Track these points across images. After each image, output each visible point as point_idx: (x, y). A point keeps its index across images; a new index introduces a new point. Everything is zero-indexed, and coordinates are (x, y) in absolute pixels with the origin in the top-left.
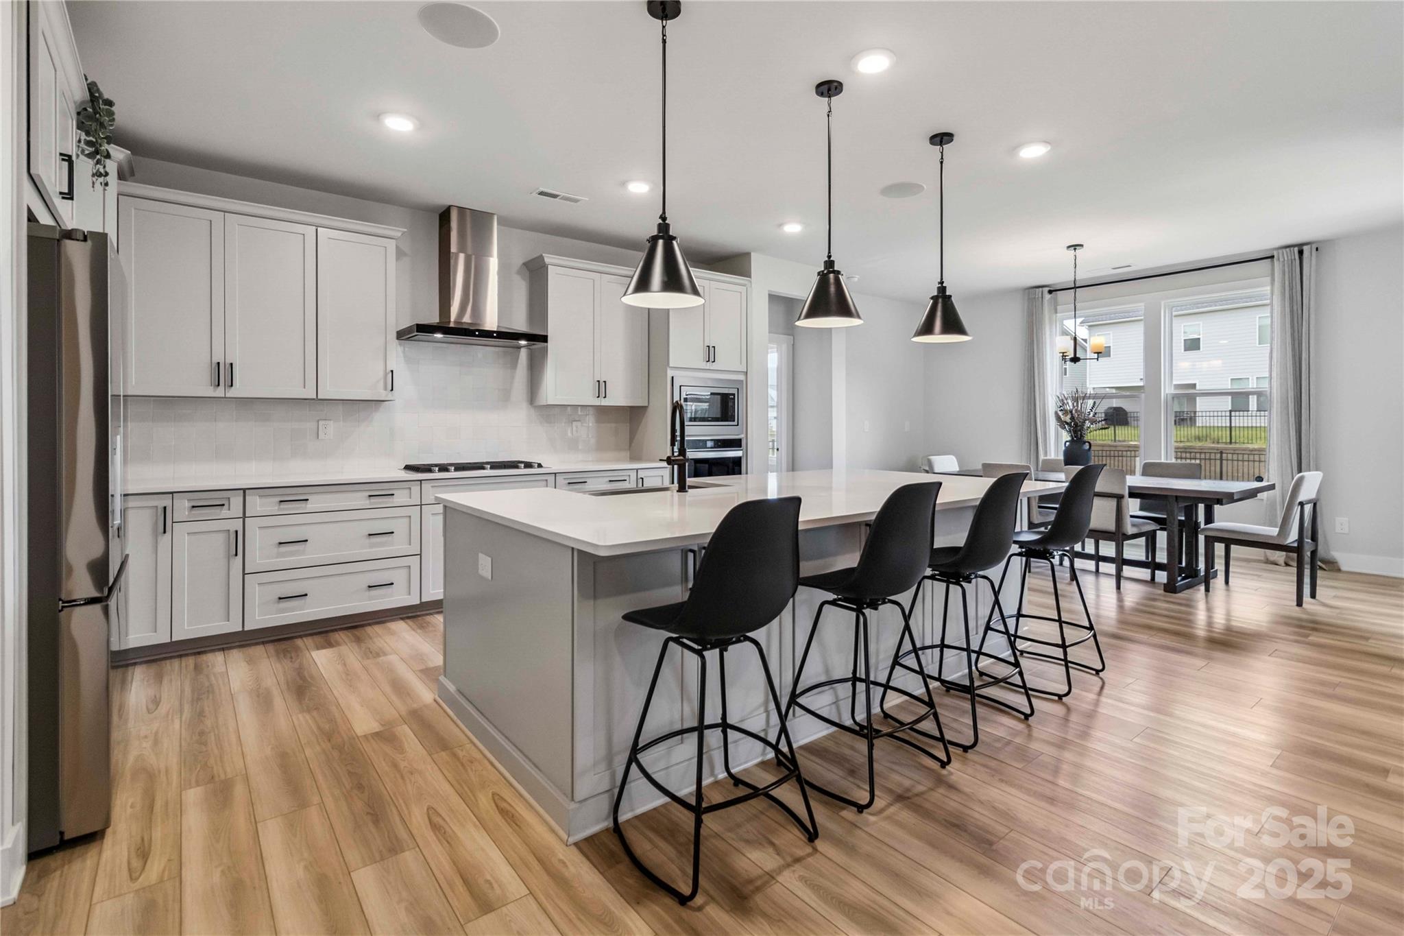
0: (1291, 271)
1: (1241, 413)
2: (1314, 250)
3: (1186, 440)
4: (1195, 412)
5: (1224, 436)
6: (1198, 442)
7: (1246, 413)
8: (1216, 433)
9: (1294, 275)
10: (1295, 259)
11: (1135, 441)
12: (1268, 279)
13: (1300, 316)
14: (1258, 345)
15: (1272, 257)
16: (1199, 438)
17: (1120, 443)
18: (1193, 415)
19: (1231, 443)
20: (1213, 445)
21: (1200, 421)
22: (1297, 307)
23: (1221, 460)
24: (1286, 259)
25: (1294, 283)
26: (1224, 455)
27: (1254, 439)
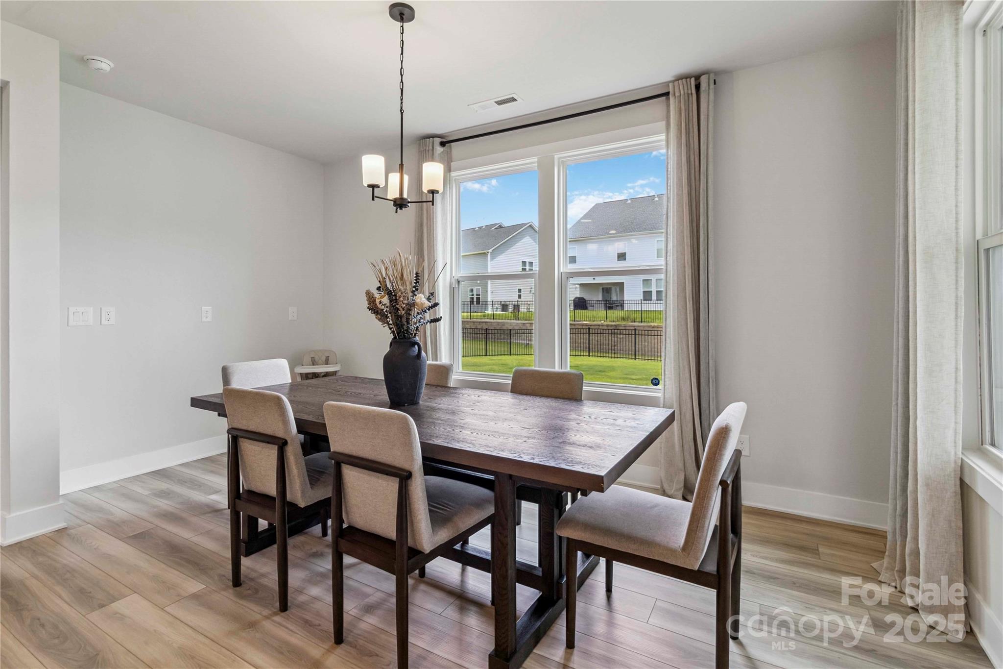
0: (688, 110)
1: (647, 302)
2: (712, 82)
3: (616, 320)
4: (624, 301)
5: (638, 317)
6: (623, 322)
7: (650, 302)
8: (633, 315)
9: (691, 114)
10: (692, 94)
11: (587, 321)
12: (663, 124)
13: (697, 169)
14: (656, 258)
15: (667, 94)
16: (623, 319)
17: (578, 323)
18: (622, 303)
19: (642, 322)
20: (632, 324)
21: (627, 307)
22: (694, 158)
23: (635, 335)
24: (682, 92)
25: (691, 125)
26: (637, 331)
27: (654, 319)
